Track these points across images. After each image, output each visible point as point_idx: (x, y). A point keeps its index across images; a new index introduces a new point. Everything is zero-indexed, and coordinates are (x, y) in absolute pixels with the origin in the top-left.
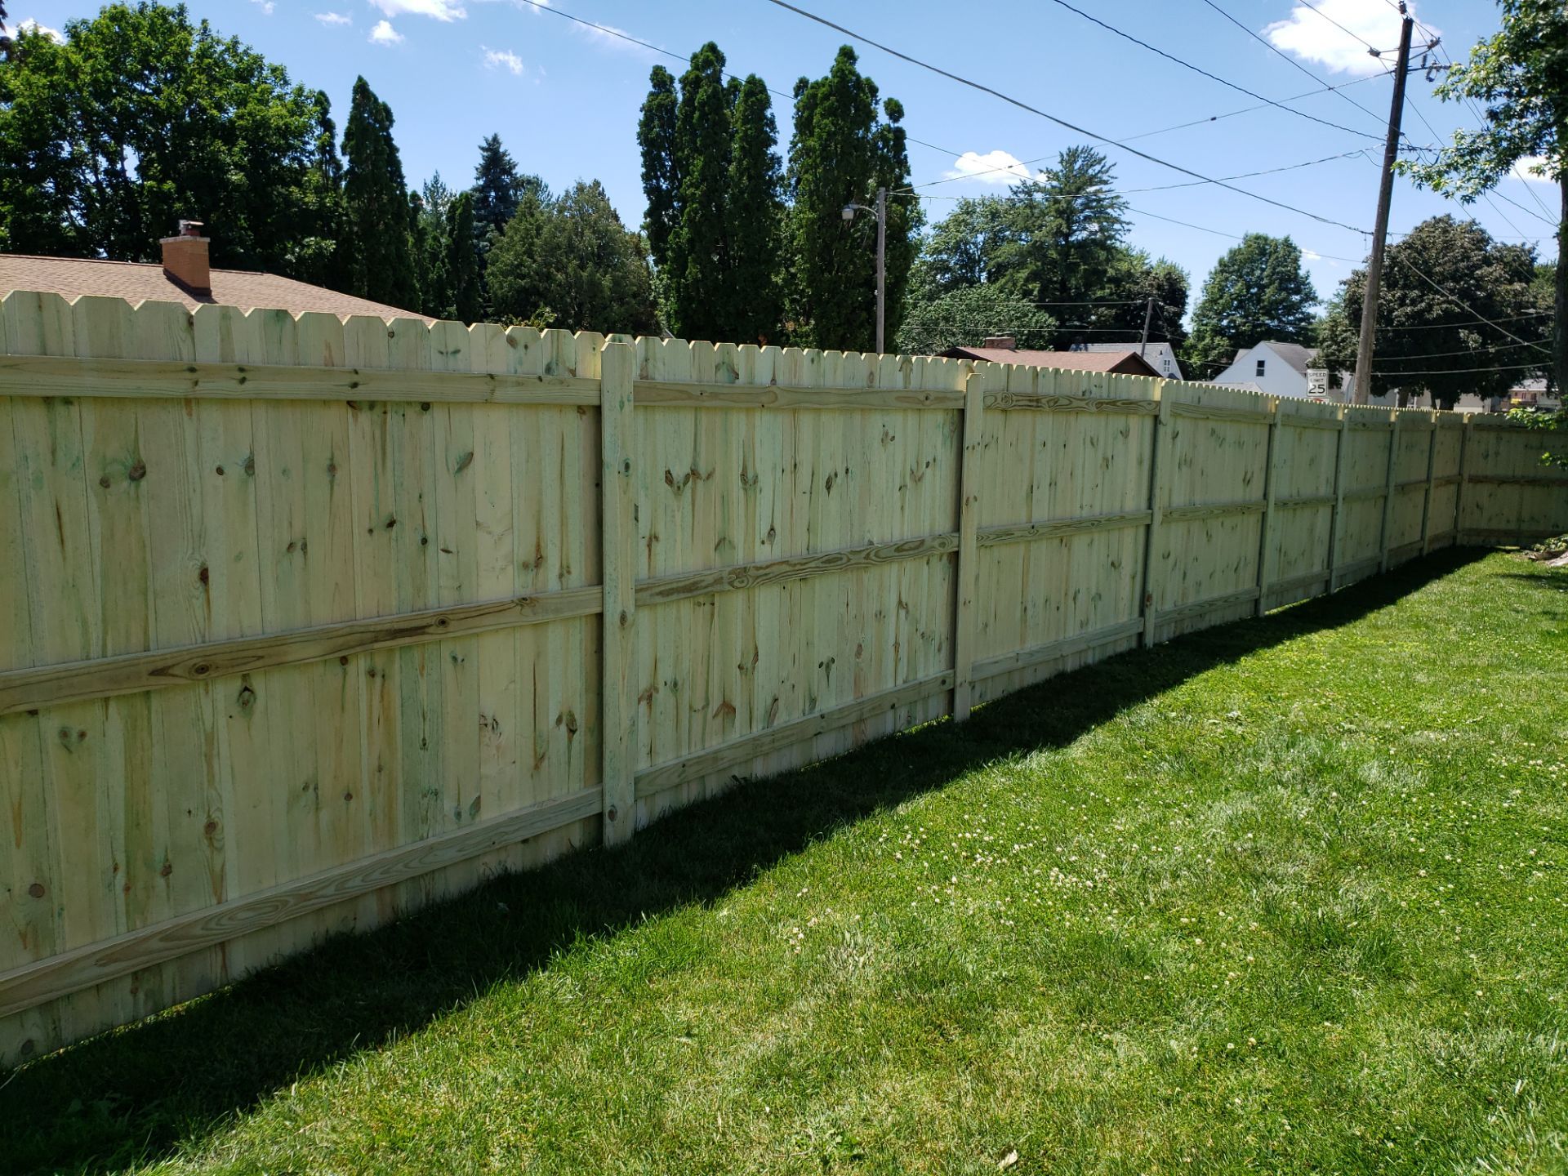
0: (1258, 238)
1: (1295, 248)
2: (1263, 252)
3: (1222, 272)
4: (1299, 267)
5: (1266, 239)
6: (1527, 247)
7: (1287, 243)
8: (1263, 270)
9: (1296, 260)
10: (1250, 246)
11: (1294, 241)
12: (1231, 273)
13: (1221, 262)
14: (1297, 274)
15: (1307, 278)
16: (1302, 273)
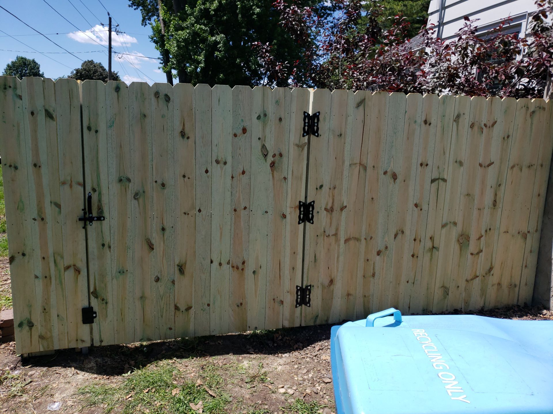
0: (22, 58)
1: (37, 64)
2: (25, 64)
3: (10, 70)
4: (39, 71)
5: (25, 59)
6: (115, 73)
7: (34, 61)
8: (26, 70)
9: (38, 68)
10: (19, 61)
11: (37, 61)
12: (14, 70)
13: (8, 66)
14: (39, 73)
15: (43, 74)
16: (41, 73)
